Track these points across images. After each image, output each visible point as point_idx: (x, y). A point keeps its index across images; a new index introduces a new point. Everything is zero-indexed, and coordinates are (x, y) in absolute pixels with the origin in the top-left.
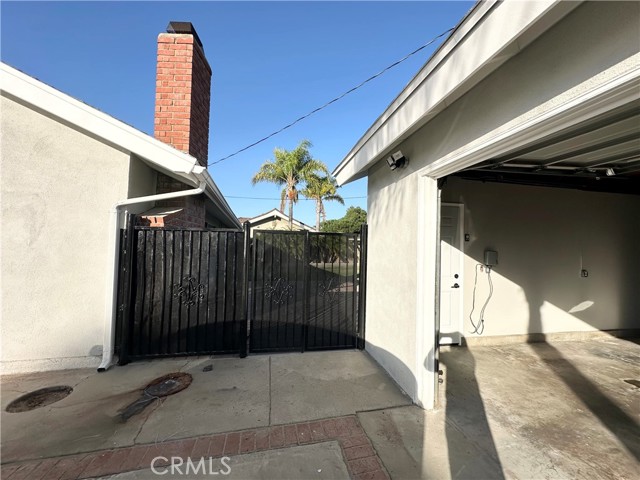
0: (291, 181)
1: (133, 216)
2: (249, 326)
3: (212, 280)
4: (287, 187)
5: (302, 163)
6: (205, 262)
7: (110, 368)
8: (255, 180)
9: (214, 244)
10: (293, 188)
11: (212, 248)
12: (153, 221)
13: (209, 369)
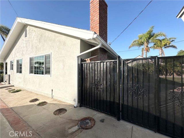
0: (146, 44)
1: (81, 59)
2: (121, 106)
3: (105, 82)
4: (144, 47)
5: (151, 36)
6: (102, 75)
7: (77, 107)
8: (130, 47)
9: (105, 67)
10: (147, 46)
11: (104, 69)
12: (87, 60)
13: (102, 121)
